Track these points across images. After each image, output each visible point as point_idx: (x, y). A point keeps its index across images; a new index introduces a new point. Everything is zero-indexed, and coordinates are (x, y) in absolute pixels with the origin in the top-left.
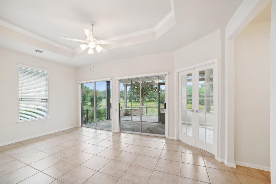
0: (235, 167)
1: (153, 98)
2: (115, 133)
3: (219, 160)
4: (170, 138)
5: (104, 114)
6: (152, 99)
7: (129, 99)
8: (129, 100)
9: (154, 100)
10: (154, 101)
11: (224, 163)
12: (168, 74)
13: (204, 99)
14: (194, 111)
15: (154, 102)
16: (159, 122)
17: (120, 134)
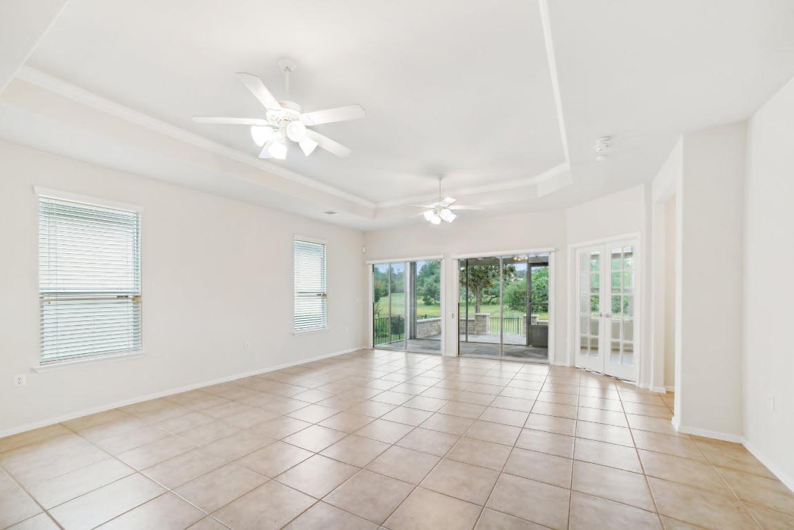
0: (665, 392)
1: (493, 294)
2: (447, 360)
3: (641, 386)
4: (558, 363)
5: (382, 330)
6: (488, 299)
7: (423, 297)
8: (424, 300)
9: (495, 300)
10: (493, 303)
11: (648, 389)
12: (556, 251)
13: (620, 297)
14: (603, 315)
15: (494, 306)
16: (528, 344)
17: (459, 361)
